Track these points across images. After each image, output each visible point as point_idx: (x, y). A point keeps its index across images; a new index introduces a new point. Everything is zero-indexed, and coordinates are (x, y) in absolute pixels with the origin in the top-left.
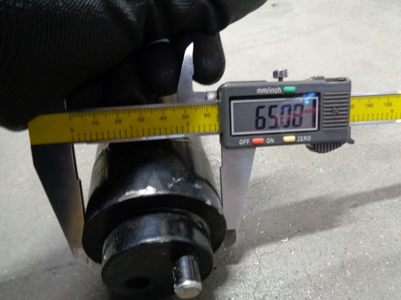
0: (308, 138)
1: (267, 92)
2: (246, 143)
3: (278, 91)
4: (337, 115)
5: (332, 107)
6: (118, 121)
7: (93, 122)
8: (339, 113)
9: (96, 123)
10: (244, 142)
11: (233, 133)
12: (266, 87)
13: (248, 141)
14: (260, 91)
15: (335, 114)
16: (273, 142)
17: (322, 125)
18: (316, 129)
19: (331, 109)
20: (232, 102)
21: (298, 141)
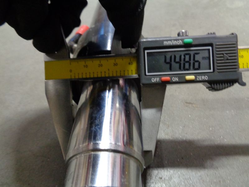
0: (205, 78)
1: (171, 44)
2: (157, 81)
3: (180, 43)
4: (228, 59)
5: (223, 54)
6: (101, 65)
7: (84, 66)
8: (229, 58)
9: (86, 66)
10: (155, 80)
11: (147, 74)
12: (171, 40)
13: (158, 79)
14: (166, 43)
15: (225, 58)
16: (178, 80)
17: (216, 67)
18: (212, 70)
19: (222, 55)
20: (146, 51)
21: (198, 79)
